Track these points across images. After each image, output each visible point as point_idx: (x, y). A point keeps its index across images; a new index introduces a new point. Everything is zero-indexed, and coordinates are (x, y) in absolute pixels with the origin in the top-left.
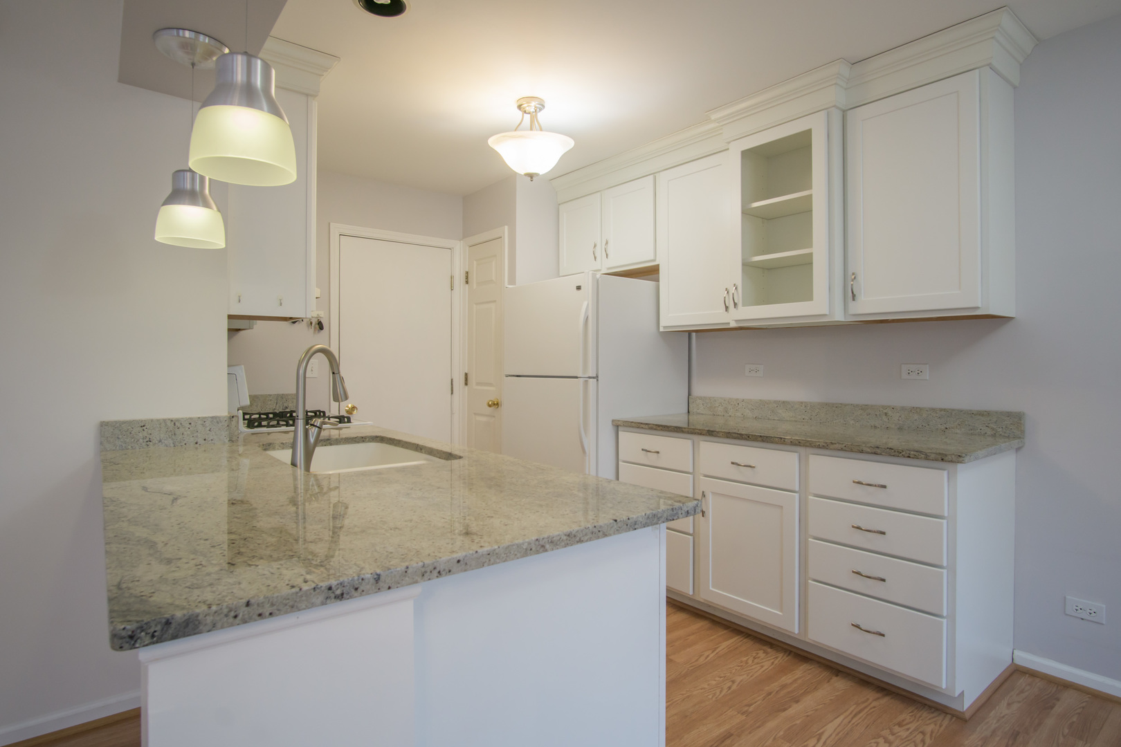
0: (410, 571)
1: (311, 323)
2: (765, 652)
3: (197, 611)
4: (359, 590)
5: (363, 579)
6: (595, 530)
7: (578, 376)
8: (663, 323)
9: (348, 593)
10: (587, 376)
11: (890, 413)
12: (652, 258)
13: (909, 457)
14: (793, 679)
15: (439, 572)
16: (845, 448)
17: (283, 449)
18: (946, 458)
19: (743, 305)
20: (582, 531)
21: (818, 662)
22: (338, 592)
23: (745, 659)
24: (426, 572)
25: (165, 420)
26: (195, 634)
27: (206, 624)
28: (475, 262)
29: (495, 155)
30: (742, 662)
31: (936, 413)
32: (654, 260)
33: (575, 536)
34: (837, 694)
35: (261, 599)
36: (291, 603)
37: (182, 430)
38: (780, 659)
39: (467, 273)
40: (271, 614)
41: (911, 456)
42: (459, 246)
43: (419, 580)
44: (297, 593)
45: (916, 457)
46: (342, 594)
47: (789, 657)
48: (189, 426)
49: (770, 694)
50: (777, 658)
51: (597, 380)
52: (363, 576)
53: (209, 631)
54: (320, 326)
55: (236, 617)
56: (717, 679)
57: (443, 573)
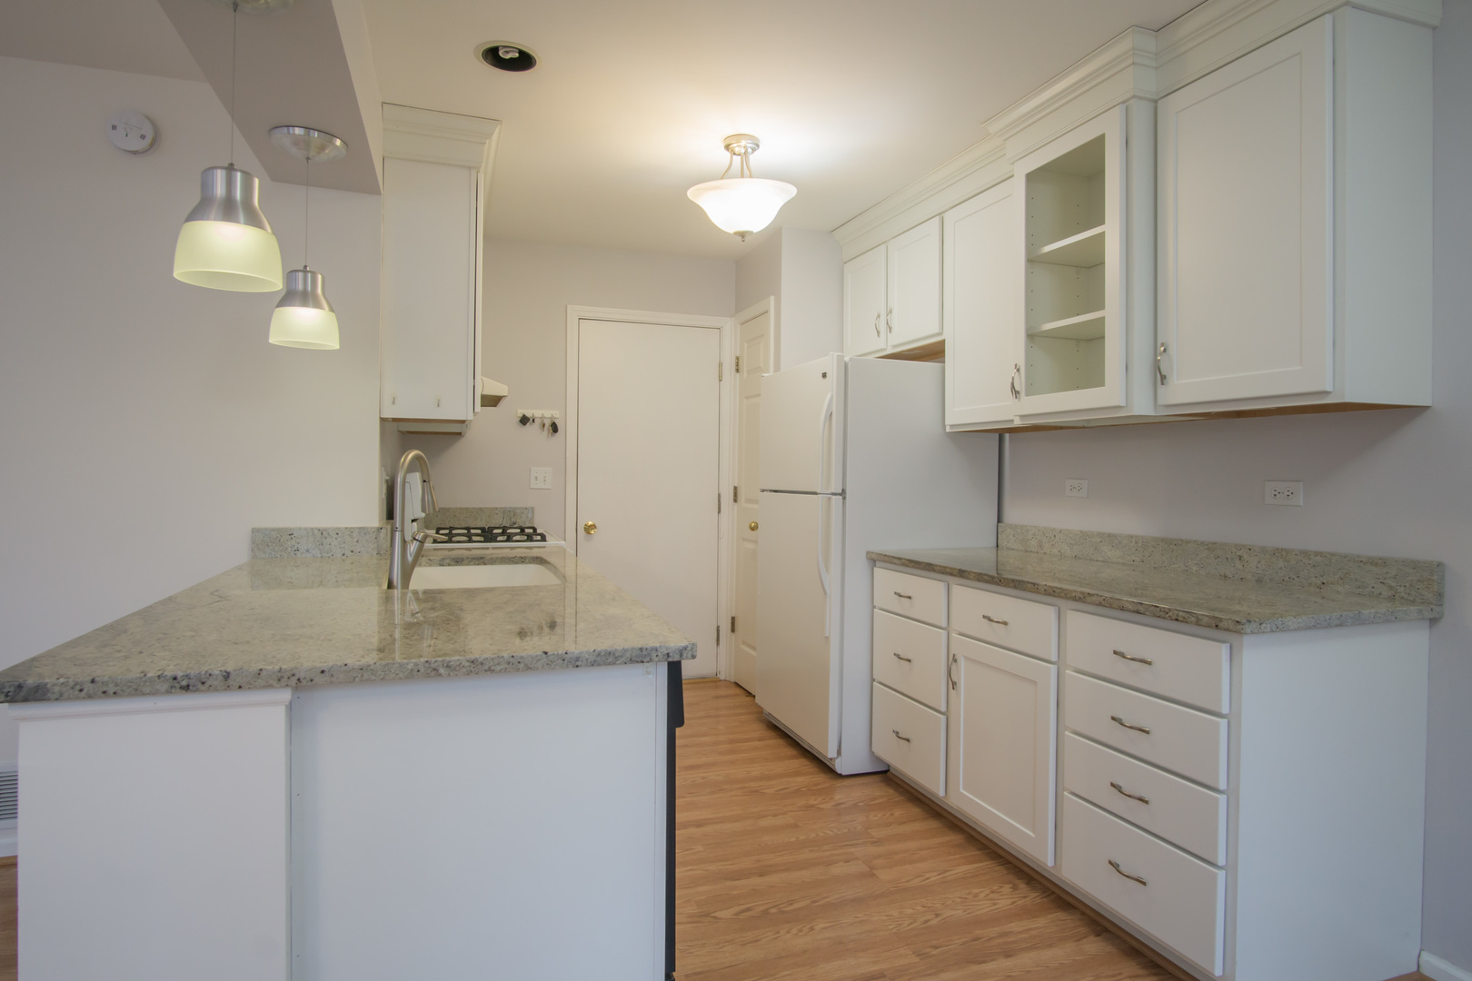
0: (263, 673)
1: (544, 425)
2: (1015, 888)
3: (47, 680)
4: (207, 685)
5: (210, 675)
6: (511, 660)
7: (818, 491)
8: (949, 421)
9: (194, 686)
10: (829, 492)
11: (1245, 556)
12: (936, 330)
13: (1177, 620)
14: (1027, 927)
15: (299, 680)
16: (1103, 603)
17: (430, 565)
18: (1221, 625)
19: (1027, 395)
20: (493, 659)
21: (1083, 914)
22: (184, 683)
23: (977, 891)
24: (282, 677)
25: (312, 529)
26: (44, 700)
27: (54, 693)
28: (746, 344)
29: (699, 213)
30: (969, 894)
31: (1309, 559)
32: (940, 334)
33: (482, 664)
34: (1077, 958)
35: (106, 679)
36: (135, 687)
37: (329, 540)
38: (1030, 897)
39: (738, 358)
40: (115, 693)
41: (1179, 619)
42: (729, 325)
43: (274, 684)
44: (141, 678)
45: (1185, 621)
46: (188, 686)
47: (1045, 900)
48: (336, 536)
49: (977, 939)
50: (1025, 897)
51: (844, 498)
52: (210, 672)
53: (57, 699)
54: (555, 428)
55: (81, 690)
56: (919, 908)
57: (304, 682)
